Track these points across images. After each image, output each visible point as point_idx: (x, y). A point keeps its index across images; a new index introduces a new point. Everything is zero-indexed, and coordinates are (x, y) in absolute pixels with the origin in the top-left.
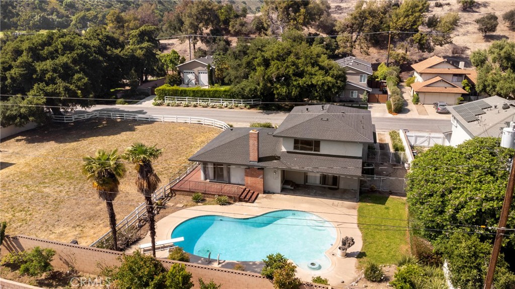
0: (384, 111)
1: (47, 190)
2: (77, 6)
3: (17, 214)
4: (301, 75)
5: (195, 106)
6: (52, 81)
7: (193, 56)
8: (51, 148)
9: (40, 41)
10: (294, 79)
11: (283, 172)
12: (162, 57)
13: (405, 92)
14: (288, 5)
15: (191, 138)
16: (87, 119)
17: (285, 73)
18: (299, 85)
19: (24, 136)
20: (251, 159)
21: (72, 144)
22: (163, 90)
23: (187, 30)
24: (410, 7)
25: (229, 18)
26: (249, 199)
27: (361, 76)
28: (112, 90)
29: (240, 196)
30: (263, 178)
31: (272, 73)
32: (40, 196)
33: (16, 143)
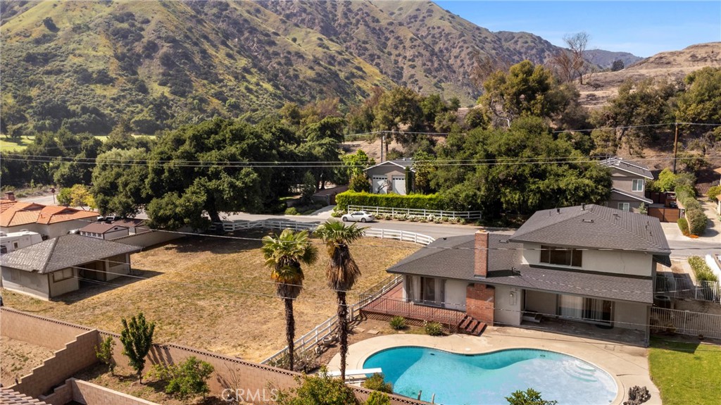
0: (676, 232)
1: (201, 303)
2: (242, 106)
3: (165, 327)
4: (542, 175)
5: (388, 219)
6: (216, 175)
7: (384, 158)
8: (207, 258)
9: (206, 129)
10: (531, 181)
11: (524, 292)
12: (345, 158)
13: (707, 209)
14: (519, 90)
15: (384, 254)
16: (250, 229)
17: (518, 173)
18: (539, 191)
19: (175, 244)
20: (477, 272)
21: (232, 255)
22: (346, 197)
23: (378, 126)
24: (706, 89)
25: (435, 112)
26: (473, 331)
27: (635, 182)
28: (281, 199)
29: (460, 324)
30: (494, 301)
31: (498, 173)
32: (193, 309)
33: (166, 251)
